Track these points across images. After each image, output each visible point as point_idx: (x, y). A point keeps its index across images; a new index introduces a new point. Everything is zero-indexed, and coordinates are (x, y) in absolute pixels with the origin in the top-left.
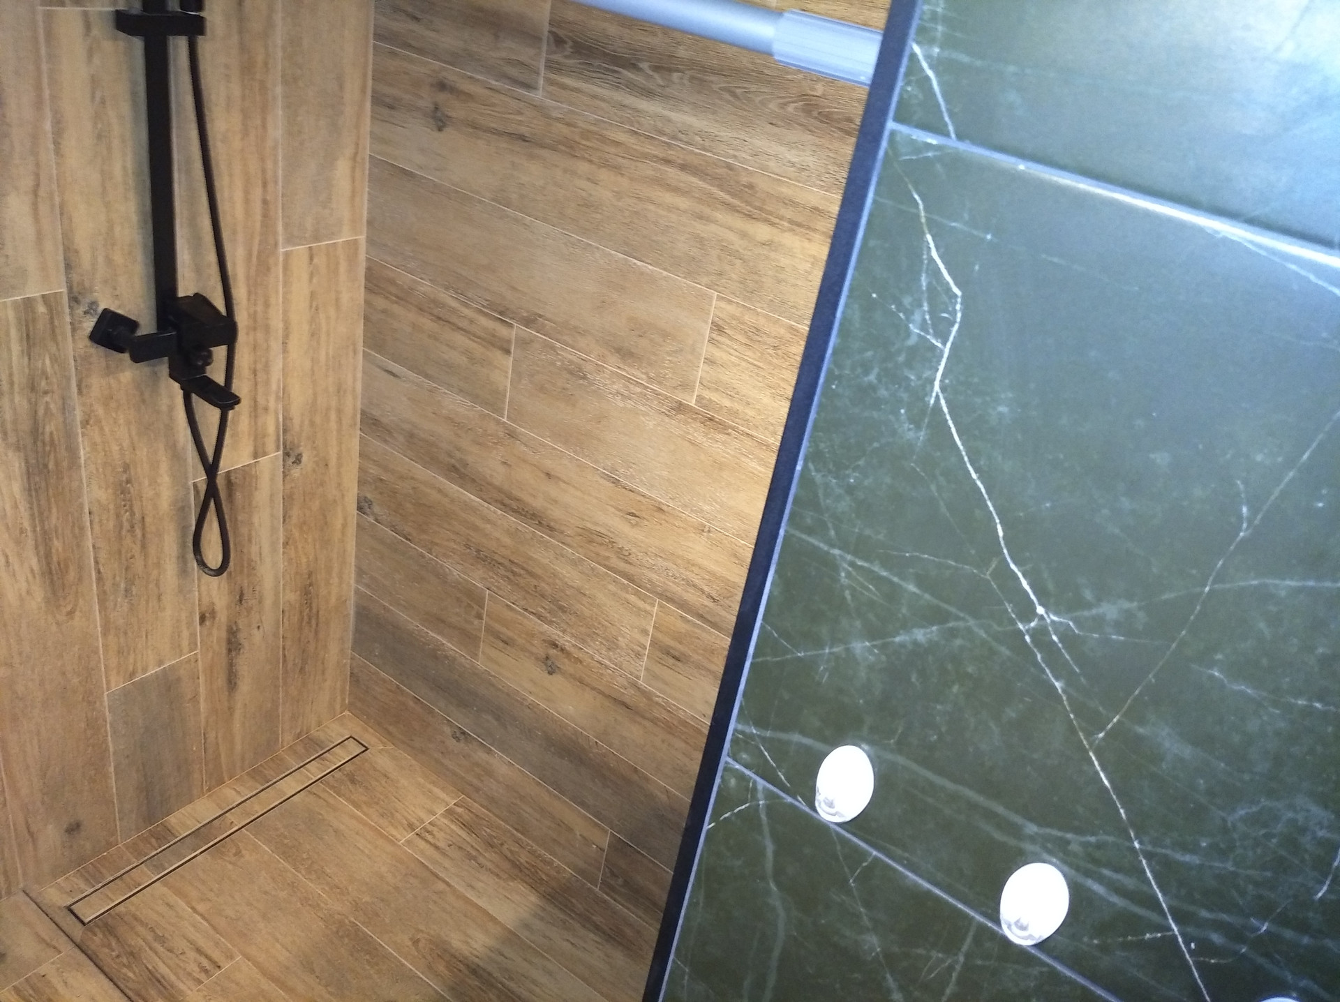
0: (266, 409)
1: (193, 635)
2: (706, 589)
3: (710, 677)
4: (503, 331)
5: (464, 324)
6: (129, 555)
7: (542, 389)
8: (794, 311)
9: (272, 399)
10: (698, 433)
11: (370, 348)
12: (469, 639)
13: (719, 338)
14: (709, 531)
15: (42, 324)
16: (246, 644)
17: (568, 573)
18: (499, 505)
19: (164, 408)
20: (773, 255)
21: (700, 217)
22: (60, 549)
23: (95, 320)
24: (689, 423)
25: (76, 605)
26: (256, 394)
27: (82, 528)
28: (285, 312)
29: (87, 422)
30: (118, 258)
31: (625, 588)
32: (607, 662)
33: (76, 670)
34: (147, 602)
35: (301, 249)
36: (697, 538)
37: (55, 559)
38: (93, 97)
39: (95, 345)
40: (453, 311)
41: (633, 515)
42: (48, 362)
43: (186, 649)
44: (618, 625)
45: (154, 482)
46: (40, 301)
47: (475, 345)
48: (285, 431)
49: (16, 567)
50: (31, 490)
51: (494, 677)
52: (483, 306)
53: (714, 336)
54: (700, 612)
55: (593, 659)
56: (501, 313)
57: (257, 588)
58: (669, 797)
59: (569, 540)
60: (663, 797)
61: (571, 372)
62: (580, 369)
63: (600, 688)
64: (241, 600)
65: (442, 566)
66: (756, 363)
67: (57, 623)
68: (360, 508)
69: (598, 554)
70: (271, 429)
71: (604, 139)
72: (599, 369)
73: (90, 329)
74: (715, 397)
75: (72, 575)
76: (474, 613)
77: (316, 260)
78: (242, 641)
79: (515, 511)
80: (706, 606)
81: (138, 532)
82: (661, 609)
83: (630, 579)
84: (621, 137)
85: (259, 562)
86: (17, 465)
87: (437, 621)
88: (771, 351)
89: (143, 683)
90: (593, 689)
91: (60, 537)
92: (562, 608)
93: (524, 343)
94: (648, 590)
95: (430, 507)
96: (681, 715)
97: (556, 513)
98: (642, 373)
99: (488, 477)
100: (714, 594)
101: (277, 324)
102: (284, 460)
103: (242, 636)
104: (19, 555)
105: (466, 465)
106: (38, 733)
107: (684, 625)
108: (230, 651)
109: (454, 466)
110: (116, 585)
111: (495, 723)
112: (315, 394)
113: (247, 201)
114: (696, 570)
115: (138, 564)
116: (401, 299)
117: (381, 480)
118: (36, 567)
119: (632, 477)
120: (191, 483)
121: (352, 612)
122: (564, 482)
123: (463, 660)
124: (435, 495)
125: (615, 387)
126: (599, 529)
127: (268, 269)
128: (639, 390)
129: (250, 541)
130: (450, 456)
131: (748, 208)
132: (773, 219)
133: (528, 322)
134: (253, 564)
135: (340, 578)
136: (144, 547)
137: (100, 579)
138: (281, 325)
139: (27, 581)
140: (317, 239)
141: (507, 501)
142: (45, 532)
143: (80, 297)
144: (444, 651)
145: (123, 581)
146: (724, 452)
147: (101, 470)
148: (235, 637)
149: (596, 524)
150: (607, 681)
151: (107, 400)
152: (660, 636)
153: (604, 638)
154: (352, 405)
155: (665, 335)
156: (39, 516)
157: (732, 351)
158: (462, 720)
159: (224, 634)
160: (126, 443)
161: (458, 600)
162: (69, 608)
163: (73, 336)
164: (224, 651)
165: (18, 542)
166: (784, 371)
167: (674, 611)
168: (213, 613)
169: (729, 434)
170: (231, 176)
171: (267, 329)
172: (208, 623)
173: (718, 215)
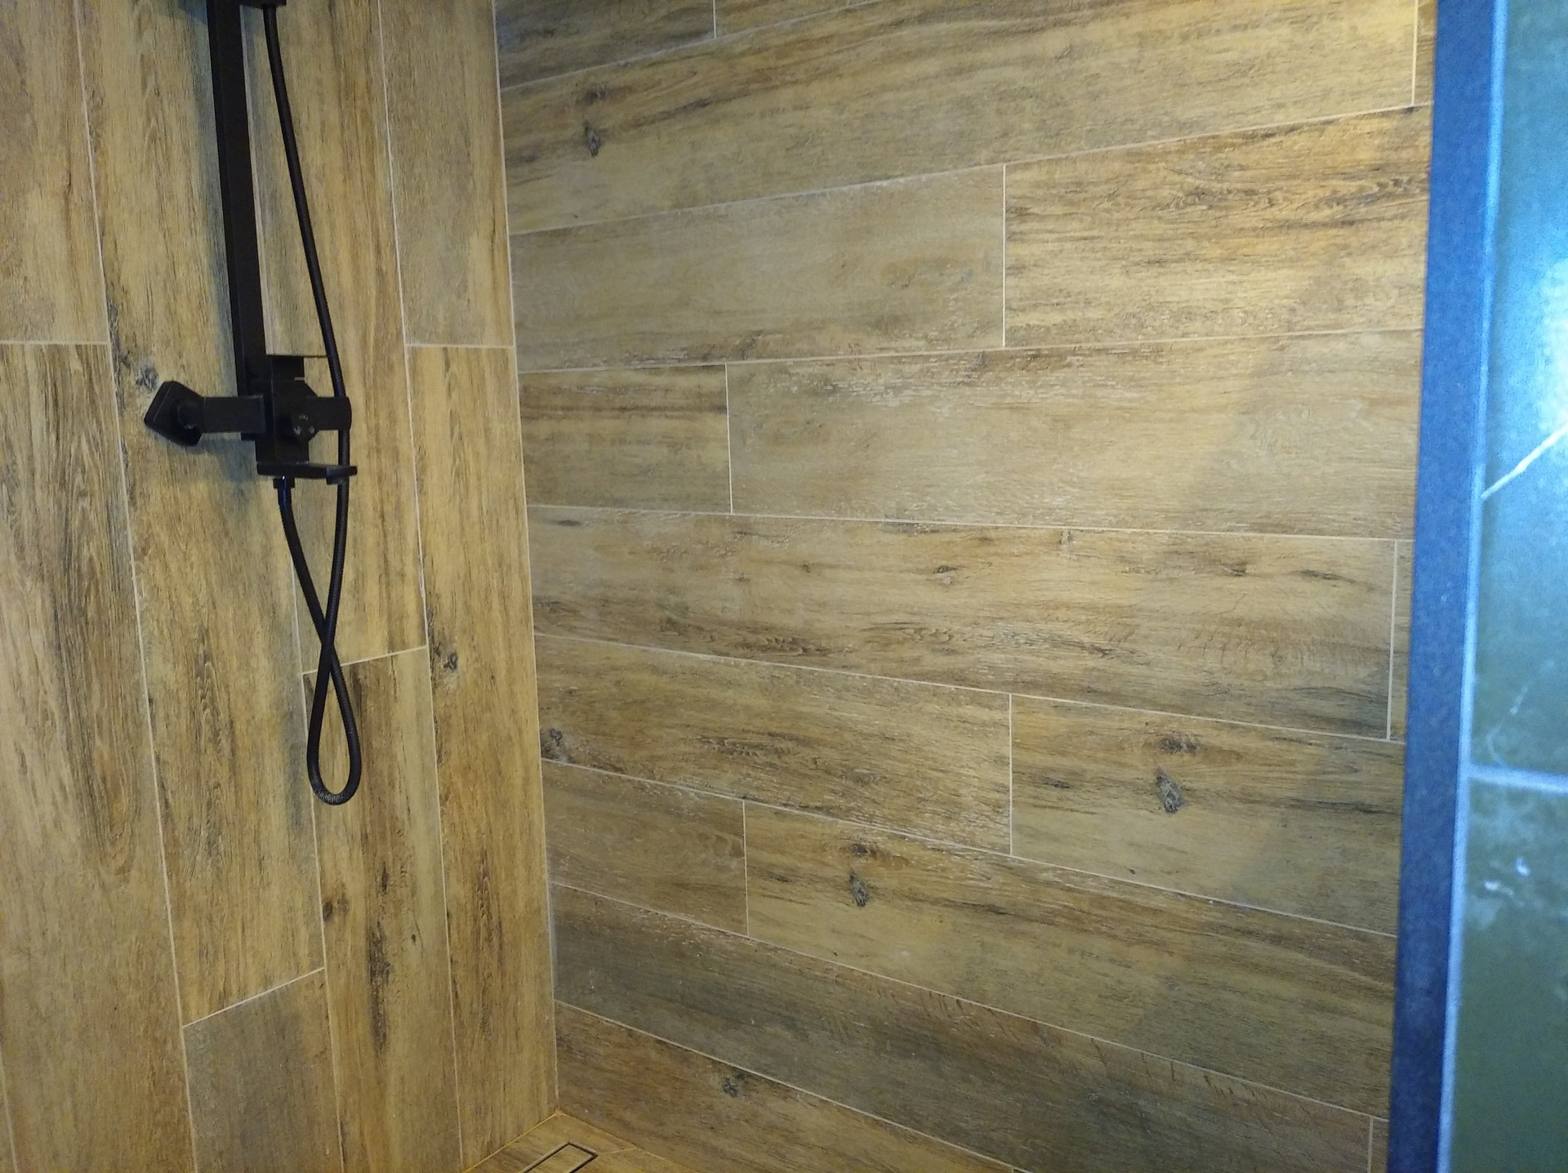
0: (402, 575)
1: (315, 937)
2: (1086, 640)
3: (1127, 793)
4: (710, 382)
5: (657, 400)
6: (212, 782)
7: (778, 439)
8: (1128, 126)
9: (409, 560)
10: (1019, 388)
11: (537, 500)
12: (726, 898)
13: (1023, 227)
14: (1070, 538)
15: (75, 388)
16: (396, 965)
17: (860, 714)
18: (741, 651)
19: (257, 549)
20: (1077, 65)
21: (960, 71)
22: (106, 757)
23: (153, 395)
24: (1001, 379)
25: (131, 858)
26: (386, 549)
27: (139, 725)
28: (419, 435)
29: (144, 551)
30: (184, 313)
31: (953, 699)
32: (948, 843)
33: (133, 977)
34: (243, 866)
35: (433, 349)
36: (1053, 558)
37: (98, 771)
38: (144, 85)
39: (153, 434)
40: (641, 388)
41: (945, 569)
42: (85, 446)
43: (305, 962)
44: (956, 770)
45: (245, 664)
46: (73, 352)
47: (675, 423)
48: (431, 614)
49: (38, 777)
50: (60, 648)
51: (775, 950)
52: (679, 360)
53: (1014, 228)
54: (1085, 684)
55: (925, 848)
56: (705, 358)
57: (408, 868)
58: (1102, 1058)
59: (853, 659)
60: (1093, 1063)
61: (814, 393)
62: (827, 381)
63: (945, 895)
64: (384, 886)
65: (670, 790)
66: (1086, 234)
67: (103, 886)
68: (546, 752)
69: (902, 661)
70: (411, 607)
71: (808, 44)
72: (854, 366)
73: (146, 409)
74: (1034, 319)
75: (124, 802)
76: (728, 848)
77: (454, 367)
78: (390, 960)
79: (764, 649)
80: (1093, 669)
81: (225, 744)
82: (1021, 708)
83: (959, 678)
84: (832, 27)
85: (406, 822)
86: (39, 602)
87: (677, 889)
88: (1106, 205)
89: (238, 1018)
90: (935, 902)
91: (106, 735)
92: (860, 780)
93: (742, 384)
94: (992, 685)
95: (643, 702)
96: (1091, 886)
97: (828, 622)
98: (917, 339)
99: (719, 613)
100: (1102, 643)
101: (408, 449)
102: (432, 660)
103: (390, 948)
104: (42, 756)
105: (684, 609)
106: (73, 1090)
107: (1064, 720)
108: (373, 974)
109: (669, 621)
110: (193, 832)
111: (788, 1035)
112: (468, 563)
113: (356, 269)
114: (1062, 614)
115: (226, 798)
116: (570, 409)
117: (570, 692)
118: (68, 781)
119: (933, 508)
120: (300, 675)
121: (550, 930)
122: (831, 567)
123: (723, 941)
124: (648, 679)
125: (881, 381)
126: (895, 618)
127: (391, 368)
128: (916, 368)
129: (392, 784)
130: (661, 607)
131: (1027, 20)
132: (1065, 16)
133: (742, 353)
134: (399, 824)
135: (528, 868)
136: (234, 770)
137: (168, 816)
138: (414, 452)
139: (54, 804)
140: (453, 338)
141: (751, 638)
142: (82, 723)
143: (131, 359)
144: (692, 937)
145: (204, 826)
146: (1068, 396)
147: (166, 631)
148: (380, 950)
149: (890, 611)
150: (956, 879)
151: (174, 521)
152: (1027, 758)
153: (936, 802)
154: (521, 590)
155: (941, 264)
156: (73, 692)
157: (1047, 236)
158: (734, 1051)
159: (362, 943)
160: (203, 598)
161: (703, 837)
162: (120, 861)
163: (121, 414)
164: (365, 974)
165: (40, 734)
166: (1134, 225)
167: (1040, 702)
168: (344, 901)
169: (1069, 365)
170: (333, 228)
171: (396, 454)
172: (336, 919)
173: (986, 55)
